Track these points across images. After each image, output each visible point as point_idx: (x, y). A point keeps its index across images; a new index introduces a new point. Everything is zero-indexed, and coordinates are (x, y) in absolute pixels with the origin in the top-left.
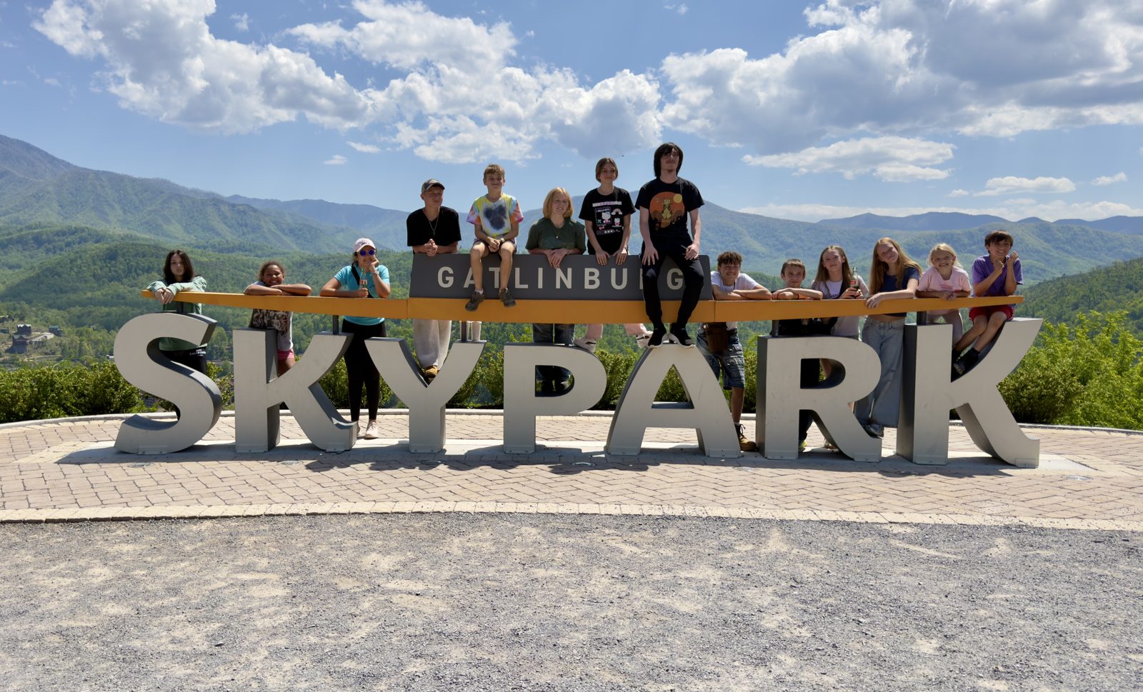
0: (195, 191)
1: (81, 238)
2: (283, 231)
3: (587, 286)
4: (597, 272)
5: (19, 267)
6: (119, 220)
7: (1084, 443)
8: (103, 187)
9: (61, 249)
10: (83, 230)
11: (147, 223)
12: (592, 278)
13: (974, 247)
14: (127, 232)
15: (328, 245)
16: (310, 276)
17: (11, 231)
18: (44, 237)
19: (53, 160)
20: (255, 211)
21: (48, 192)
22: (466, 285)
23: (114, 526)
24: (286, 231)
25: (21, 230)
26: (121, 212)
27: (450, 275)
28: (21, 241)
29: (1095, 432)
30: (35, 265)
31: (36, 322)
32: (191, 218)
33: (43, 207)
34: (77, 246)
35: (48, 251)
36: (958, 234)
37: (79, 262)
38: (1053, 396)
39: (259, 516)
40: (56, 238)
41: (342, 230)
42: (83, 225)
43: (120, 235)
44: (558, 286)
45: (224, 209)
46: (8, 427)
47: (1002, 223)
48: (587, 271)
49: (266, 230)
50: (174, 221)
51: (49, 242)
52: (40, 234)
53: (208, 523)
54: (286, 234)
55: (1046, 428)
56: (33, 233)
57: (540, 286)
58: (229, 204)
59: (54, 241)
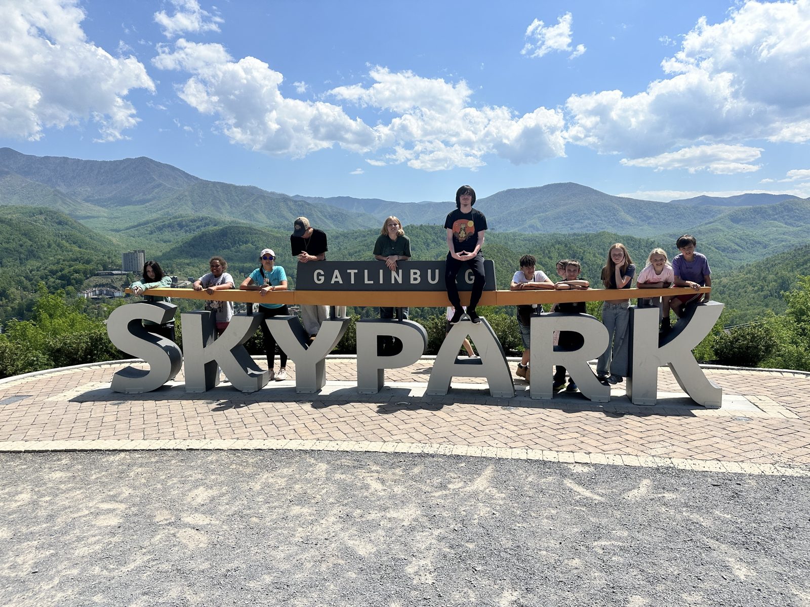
0: (273, 193)
1: (205, 223)
2: (325, 216)
3: (412, 282)
4: (418, 272)
5: (170, 242)
6: (228, 212)
7: (769, 385)
8: (218, 191)
9: (194, 231)
10: (206, 219)
11: (244, 213)
12: (415, 276)
13: (776, 216)
14: (233, 219)
15: (353, 224)
16: (342, 244)
17: (164, 219)
18: (184, 223)
19: (187, 176)
20: (308, 204)
21: (185, 196)
22: (333, 282)
23: (64, 456)
24: (327, 217)
25: (170, 219)
26: (229, 207)
27: (322, 275)
28: (170, 226)
29: (783, 374)
30: (179, 240)
31: (180, 274)
32: (271, 210)
33: (182, 205)
34: (203, 228)
35: (186, 231)
36: (765, 208)
37: (205, 238)
38: (756, 348)
39: (156, 450)
40: (191, 224)
41: (361, 215)
42: (207, 215)
43: (228, 221)
44: (393, 282)
45: (291, 204)
46: (67, 370)
47: (796, 200)
48: (412, 271)
49: (315, 216)
50: (260, 212)
51: (187, 226)
52: (182, 221)
53: (123, 455)
54: (328, 219)
55: (749, 370)
56: (177, 221)
57: (381, 282)
58: (293, 201)
59: (190, 225)
